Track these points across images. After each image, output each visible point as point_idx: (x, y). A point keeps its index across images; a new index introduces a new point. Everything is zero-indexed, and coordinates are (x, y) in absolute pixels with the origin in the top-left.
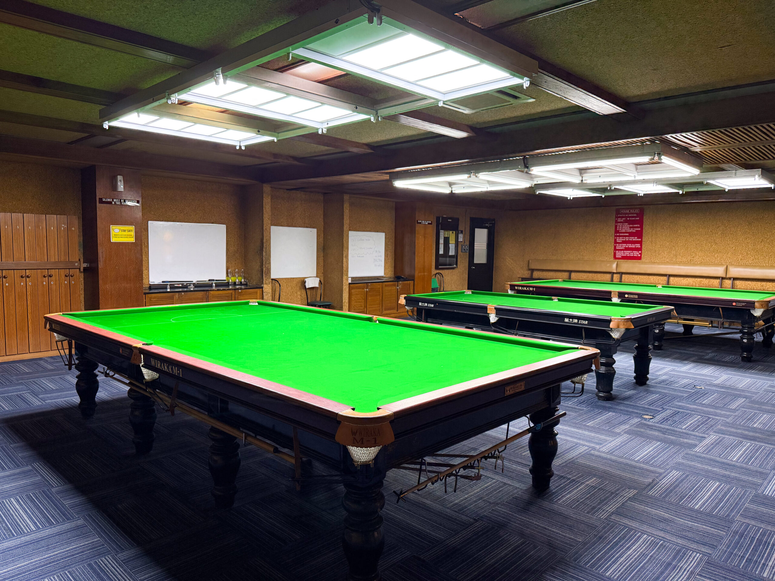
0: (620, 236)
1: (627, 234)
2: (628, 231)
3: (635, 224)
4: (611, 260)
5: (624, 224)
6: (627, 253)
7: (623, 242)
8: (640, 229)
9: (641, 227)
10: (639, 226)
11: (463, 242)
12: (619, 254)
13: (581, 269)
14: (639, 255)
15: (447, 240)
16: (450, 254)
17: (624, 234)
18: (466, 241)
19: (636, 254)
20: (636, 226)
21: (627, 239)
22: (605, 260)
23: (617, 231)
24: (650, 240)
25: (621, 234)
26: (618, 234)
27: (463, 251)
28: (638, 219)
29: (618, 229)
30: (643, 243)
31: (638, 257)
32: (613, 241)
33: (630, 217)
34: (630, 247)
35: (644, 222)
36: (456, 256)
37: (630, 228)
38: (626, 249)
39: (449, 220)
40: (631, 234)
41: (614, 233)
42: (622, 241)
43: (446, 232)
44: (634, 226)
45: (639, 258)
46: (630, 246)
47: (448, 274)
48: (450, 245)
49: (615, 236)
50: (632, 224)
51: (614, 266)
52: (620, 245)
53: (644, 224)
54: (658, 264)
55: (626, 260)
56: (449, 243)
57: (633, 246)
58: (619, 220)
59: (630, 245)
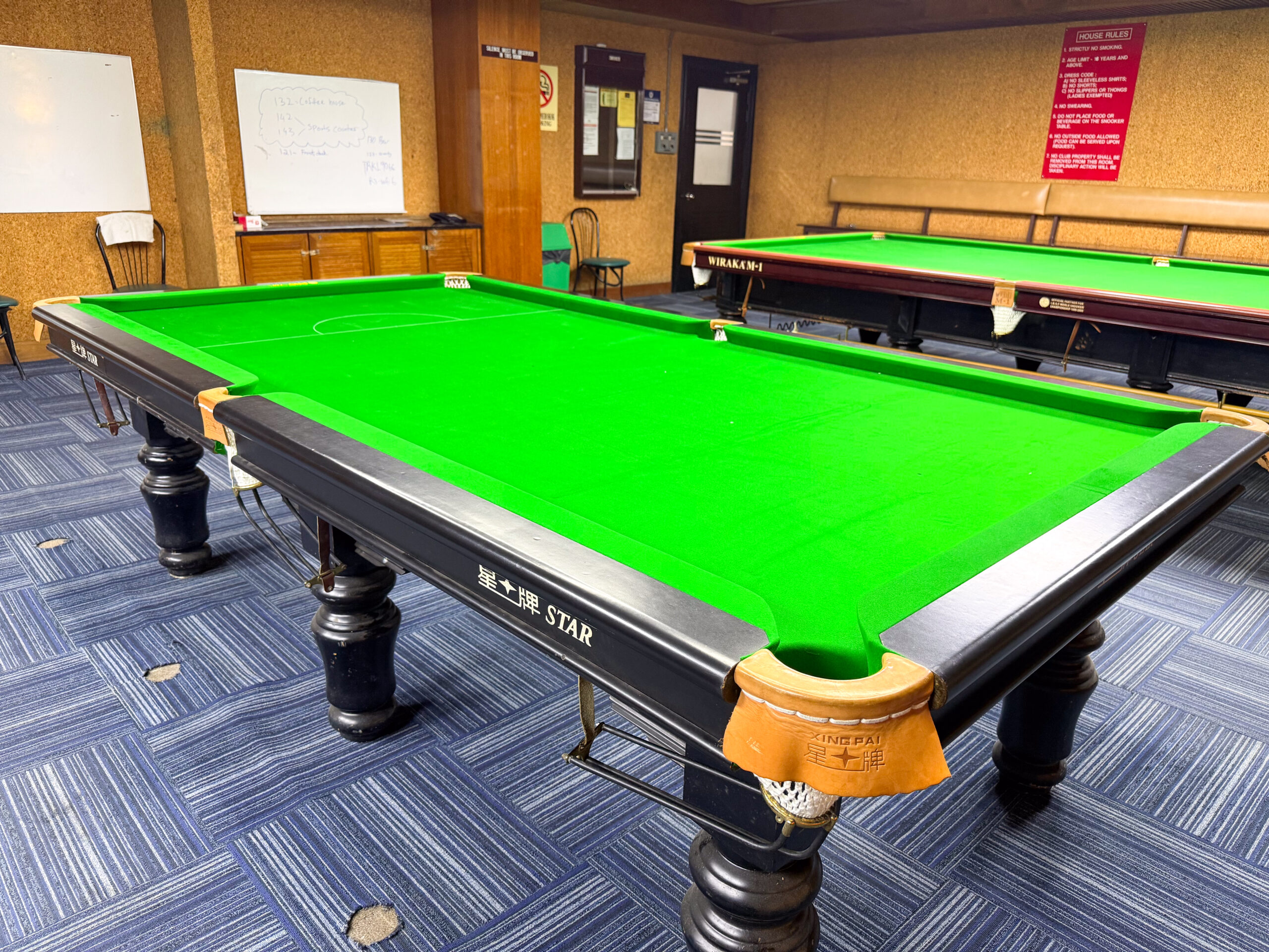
0: (1066, 111)
1: (1089, 106)
2: (1093, 96)
3: (1114, 76)
4: (1034, 180)
5: (1083, 74)
6: (1081, 161)
7: (1076, 129)
8: (1125, 90)
9: (1131, 84)
10: (1124, 79)
11: (662, 125)
12: (1058, 164)
13: (954, 204)
14: (1113, 167)
15: (608, 118)
16: (620, 156)
17: (1079, 106)
18: (669, 122)
19: (1104, 162)
20: (1116, 79)
21: (1086, 119)
22: (1019, 180)
23: (1060, 97)
24: (1151, 121)
25: (1070, 106)
26: (1062, 106)
27: (661, 149)
28: (1125, 57)
29: (1064, 91)
30: (1129, 129)
31: (1110, 171)
32: (1048, 126)
33: (1100, 53)
34: (1090, 142)
35: (1142, 67)
36: (636, 165)
37: (1100, 85)
38: (1081, 149)
39: (612, 58)
40: (1099, 105)
41: (1051, 102)
42: (1072, 125)
43: (606, 94)
44: (1111, 79)
45: (1111, 175)
46: (1092, 139)
47: (616, 212)
48: (619, 131)
49: (1056, 111)
50: (1104, 76)
51: (1042, 195)
52: (1065, 136)
53: (1140, 73)
54: (1164, 191)
55: (1074, 181)
56: (616, 126)
57: (1100, 140)
58: (1072, 63)
59: (1093, 136)
